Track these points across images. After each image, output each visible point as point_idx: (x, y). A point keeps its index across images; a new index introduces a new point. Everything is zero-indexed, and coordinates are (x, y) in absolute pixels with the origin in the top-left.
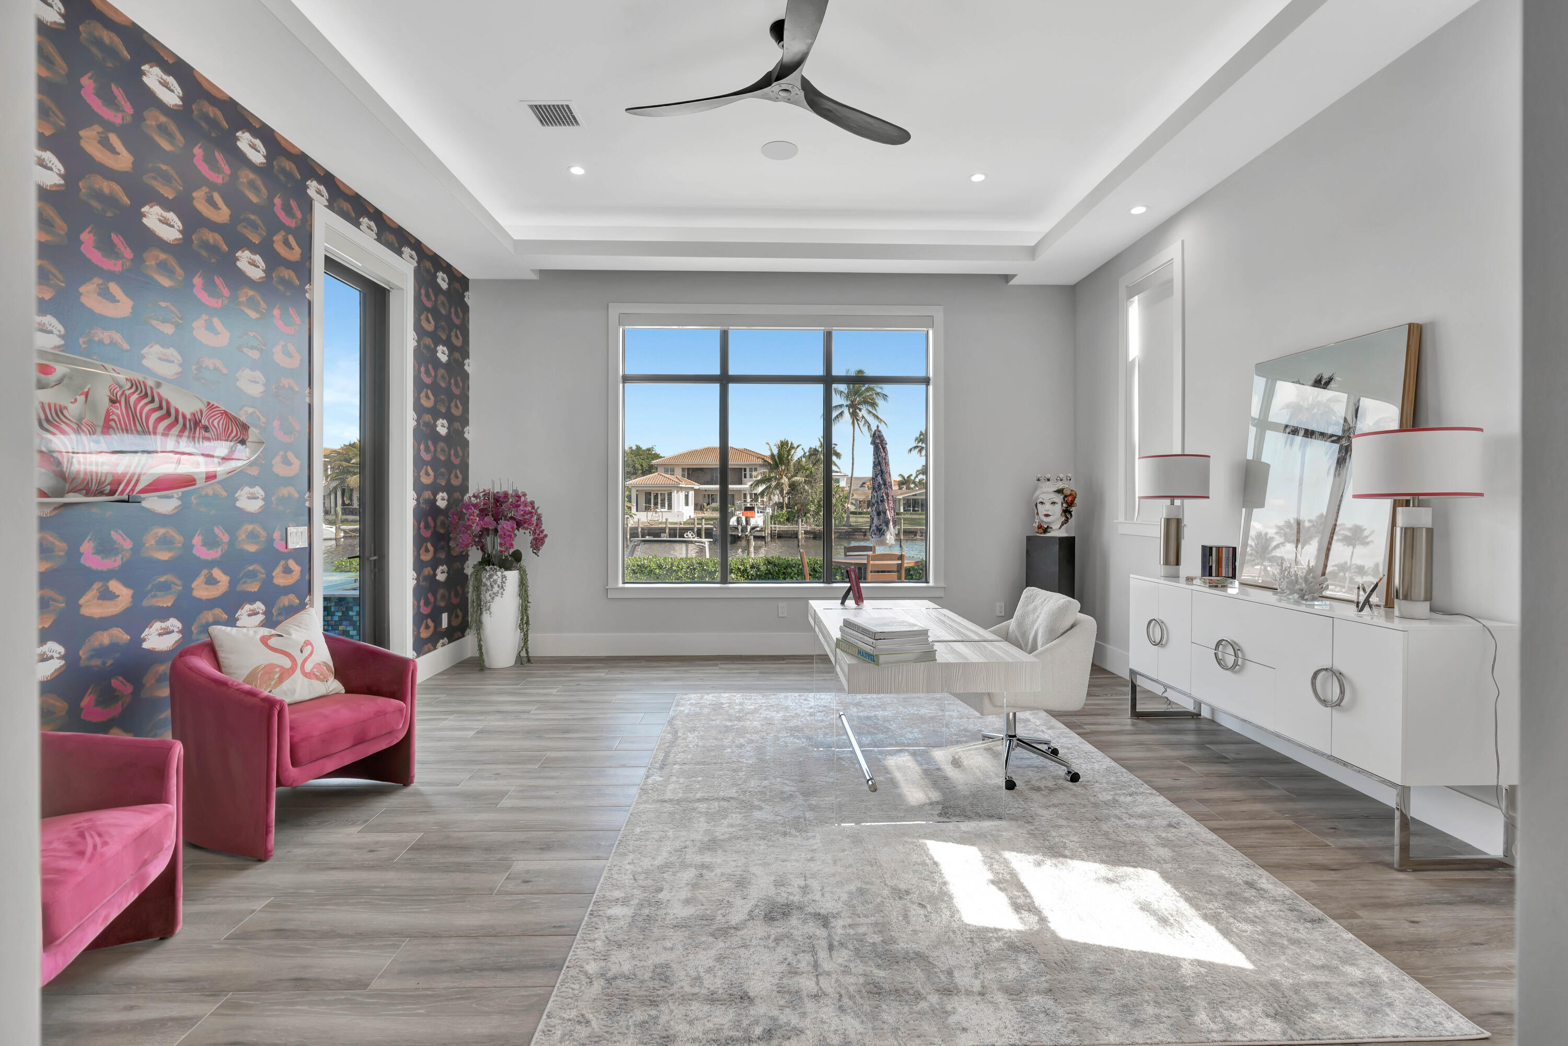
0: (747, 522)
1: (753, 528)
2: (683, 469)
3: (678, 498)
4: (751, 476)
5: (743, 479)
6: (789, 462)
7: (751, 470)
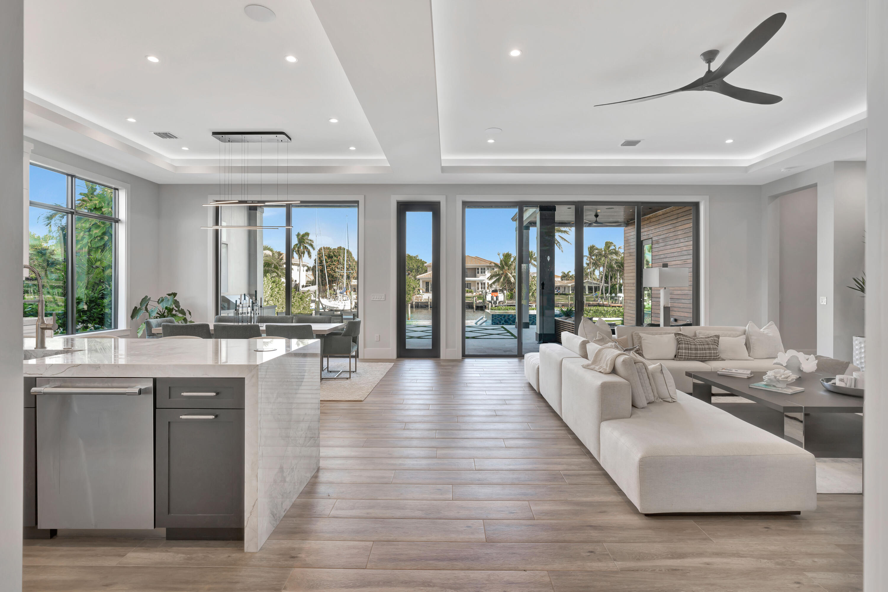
0: (497, 299)
1: (499, 302)
4: (482, 273)
5: (477, 274)
6: (511, 265)
7: (482, 269)
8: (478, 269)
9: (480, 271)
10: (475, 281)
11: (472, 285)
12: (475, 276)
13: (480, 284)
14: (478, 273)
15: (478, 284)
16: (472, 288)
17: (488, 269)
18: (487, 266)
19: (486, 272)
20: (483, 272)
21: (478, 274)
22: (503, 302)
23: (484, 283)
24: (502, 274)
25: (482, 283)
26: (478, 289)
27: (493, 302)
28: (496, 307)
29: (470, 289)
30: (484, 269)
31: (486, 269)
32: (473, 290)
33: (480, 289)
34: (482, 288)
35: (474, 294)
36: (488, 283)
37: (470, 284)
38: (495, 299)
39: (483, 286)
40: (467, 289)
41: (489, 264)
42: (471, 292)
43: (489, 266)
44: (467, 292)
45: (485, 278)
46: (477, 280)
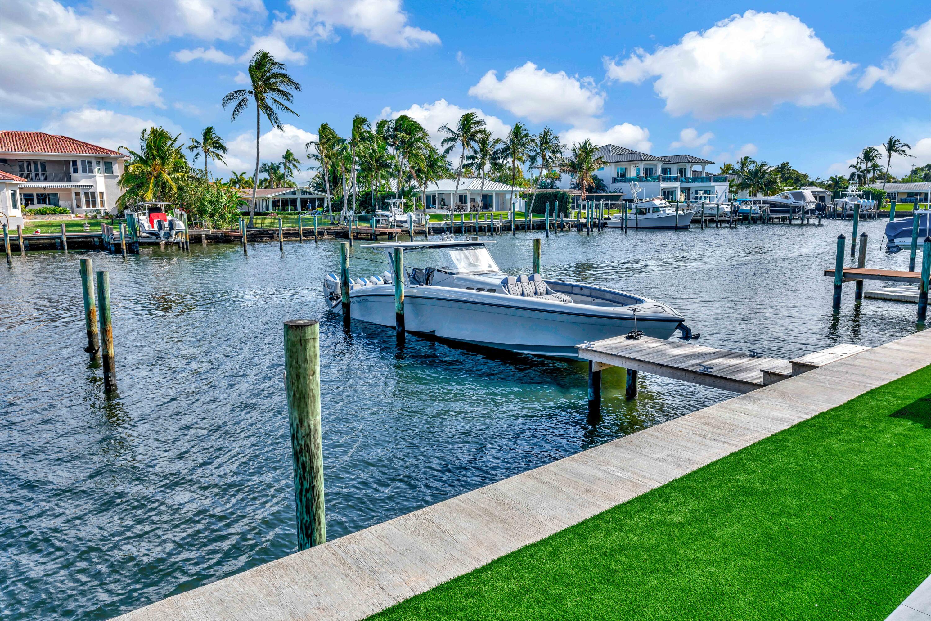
4: (84, 171)
5: (73, 175)
7: (83, 163)
8: (75, 163)
9: (80, 167)
10: (68, 190)
11: (61, 197)
12: (69, 179)
13: (83, 196)
14: (76, 171)
15: (78, 194)
16: (62, 203)
17: (98, 164)
18: (95, 157)
19: (96, 171)
20: (88, 169)
21: (76, 175)
23: (93, 195)
24: (151, 172)
25: (87, 194)
26: (79, 205)
28: (167, 244)
29: (57, 204)
30: (90, 163)
31: (94, 163)
32: (67, 209)
33: (84, 207)
34: (88, 205)
35: (73, 216)
36: (101, 193)
37: (55, 195)
38: (166, 226)
39: (90, 200)
40: (52, 207)
41: (103, 155)
42: (63, 213)
43: (102, 158)
44: (54, 213)
45: (95, 182)
46: (76, 187)
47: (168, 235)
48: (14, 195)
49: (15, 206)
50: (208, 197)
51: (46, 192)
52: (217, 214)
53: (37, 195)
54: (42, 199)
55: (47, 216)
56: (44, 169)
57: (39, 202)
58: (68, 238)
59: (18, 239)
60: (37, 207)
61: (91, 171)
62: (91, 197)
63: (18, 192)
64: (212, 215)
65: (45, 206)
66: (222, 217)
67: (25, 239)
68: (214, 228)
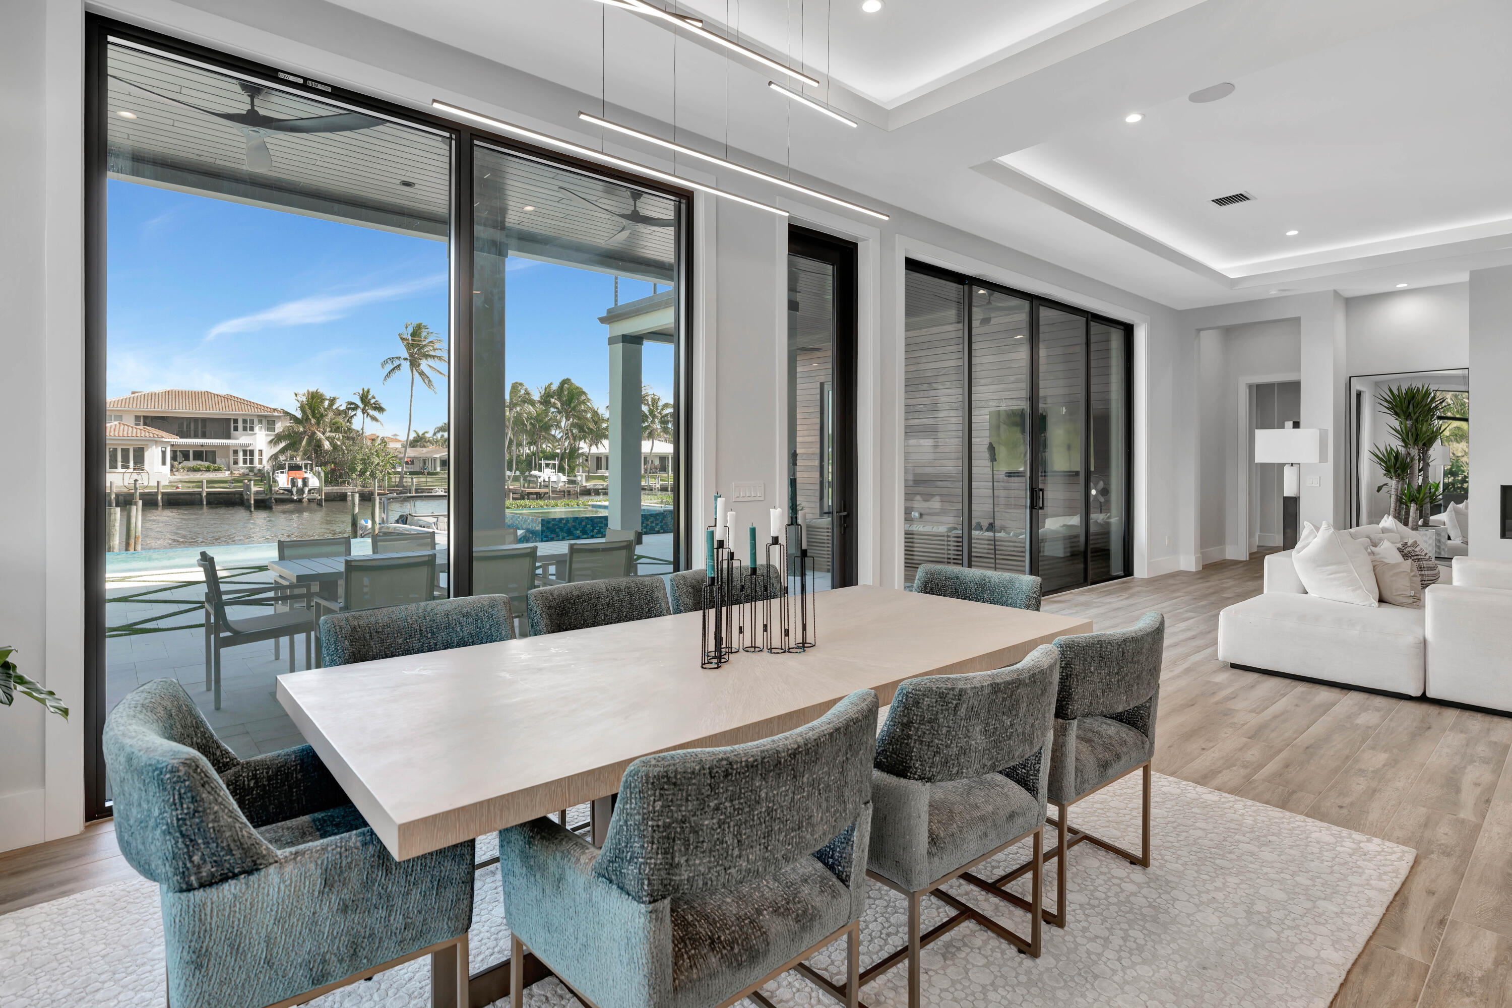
0: (304, 483)
1: (311, 490)
2: (137, 418)
3: (153, 455)
4: (245, 429)
5: (233, 433)
6: (322, 416)
7: (245, 421)
8: (236, 421)
9: (240, 425)
10: (227, 447)
11: (218, 454)
12: (229, 437)
13: (241, 454)
14: (236, 429)
15: (236, 452)
16: (218, 460)
17: (260, 422)
18: (259, 416)
19: (257, 429)
20: (249, 427)
21: (235, 433)
22: (319, 491)
23: (252, 453)
24: (305, 432)
25: (245, 452)
26: (236, 463)
27: (295, 490)
29: (214, 462)
30: (252, 422)
31: (256, 421)
32: (222, 466)
33: (241, 464)
34: (245, 462)
35: (227, 473)
36: (261, 451)
37: (214, 452)
38: (300, 483)
39: (248, 457)
40: (207, 464)
41: (266, 413)
42: (218, 470)
43: (266, 417)
44: (208, 470)
45: (255, 440)
46: (234, 445)
47: (301, 491)
48: (164, 453)
49: (164, 463)
50: (359, 457)
51: (203, 449)
52: (368, 473)
53: (194, 452)
54: (198, 455)
55: (200, 473)
56: (204, 427)
57: (194, 459)
58: (208, 494)
59: (157, 493)
60: (192, 463)
61: (252, 429)
62: (249, 453)
63: (169, 449)
64: (362, 473)
65: (199, 462)
66: (373, 475)
67: (163, 494)
68: (363, 486)
